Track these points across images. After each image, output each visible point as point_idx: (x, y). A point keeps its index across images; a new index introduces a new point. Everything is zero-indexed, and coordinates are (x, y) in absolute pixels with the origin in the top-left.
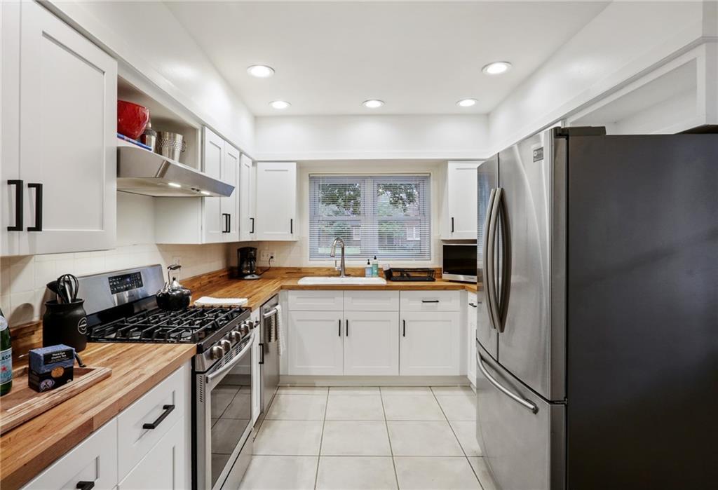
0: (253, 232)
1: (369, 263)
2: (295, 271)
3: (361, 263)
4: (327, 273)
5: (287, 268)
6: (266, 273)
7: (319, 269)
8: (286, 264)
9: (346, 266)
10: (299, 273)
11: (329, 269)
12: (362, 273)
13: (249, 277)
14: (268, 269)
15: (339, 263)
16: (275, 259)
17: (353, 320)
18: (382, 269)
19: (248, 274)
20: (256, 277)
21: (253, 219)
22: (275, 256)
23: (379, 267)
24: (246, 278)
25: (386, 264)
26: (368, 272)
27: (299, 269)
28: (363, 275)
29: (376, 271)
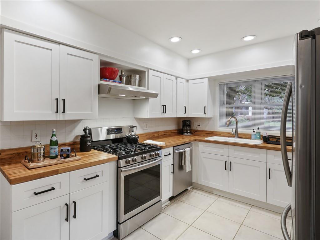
0: (185, 113)
1: (254, 132)
2: (210, 133)
3: (250, 131)
4: (228, 135)
5: (206, 131)
6: (196, 132)
7: (223, 133)
8: (207, 129)
9: (239, 132)
10: (213, 134)
11: (229, 133)
12: (250, 137)
13: (186, 134)
14: (197, 131)
15: (234, 130)
16: (200, 126)
17: (234, 163)
18: (262, 135)
19: (185, 133)
20: (189, 134)
21: (186, 107)
22: (200, 125)
23: (261, 134)
24: (184, 134)
25: (265, 133)
26: (253, 137)
27: (213, 132)
28: (250, 138)
29: (258, 137)
